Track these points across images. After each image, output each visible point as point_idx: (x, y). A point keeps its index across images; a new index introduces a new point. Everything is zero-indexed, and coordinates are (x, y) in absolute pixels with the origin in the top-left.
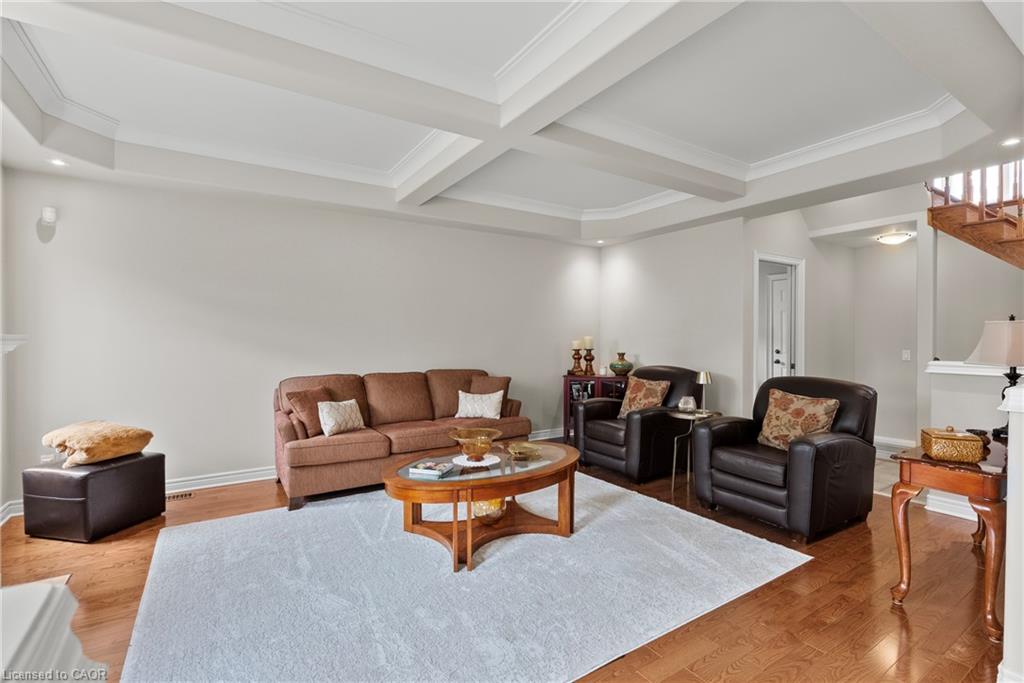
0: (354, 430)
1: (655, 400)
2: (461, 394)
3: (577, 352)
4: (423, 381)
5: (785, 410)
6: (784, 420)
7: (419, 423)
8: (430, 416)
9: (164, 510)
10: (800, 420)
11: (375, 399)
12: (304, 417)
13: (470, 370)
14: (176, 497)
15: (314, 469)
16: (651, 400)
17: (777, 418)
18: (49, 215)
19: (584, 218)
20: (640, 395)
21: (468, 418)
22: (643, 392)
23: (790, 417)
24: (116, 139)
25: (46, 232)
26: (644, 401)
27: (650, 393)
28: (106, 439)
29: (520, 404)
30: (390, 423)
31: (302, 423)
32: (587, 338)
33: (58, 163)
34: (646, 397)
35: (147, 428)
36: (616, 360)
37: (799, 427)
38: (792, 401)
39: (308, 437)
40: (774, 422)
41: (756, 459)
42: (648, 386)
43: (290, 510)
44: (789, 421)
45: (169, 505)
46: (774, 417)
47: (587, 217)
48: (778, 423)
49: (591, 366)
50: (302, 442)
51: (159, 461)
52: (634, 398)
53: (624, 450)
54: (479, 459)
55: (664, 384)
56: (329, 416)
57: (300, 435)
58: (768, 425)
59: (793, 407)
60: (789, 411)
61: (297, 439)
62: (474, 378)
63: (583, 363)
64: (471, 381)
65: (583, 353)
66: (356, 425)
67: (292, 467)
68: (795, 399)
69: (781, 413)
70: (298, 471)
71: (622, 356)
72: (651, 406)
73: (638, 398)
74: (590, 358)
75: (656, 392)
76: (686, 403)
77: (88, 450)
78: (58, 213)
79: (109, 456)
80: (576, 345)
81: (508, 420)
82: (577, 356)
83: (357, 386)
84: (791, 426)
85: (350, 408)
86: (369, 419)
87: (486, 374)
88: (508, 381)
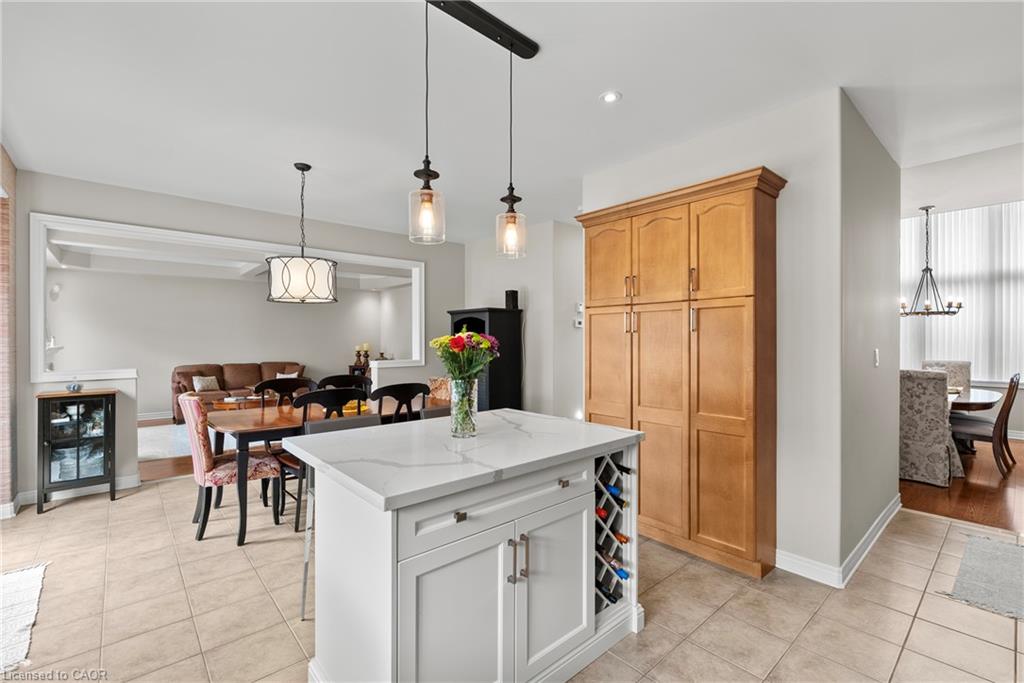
0: (213, 390)
2: (278, 374)
3: (359, 352)
4: (257, 368)
11: (228, 376)
12: (185, 383)
18: (56, 288)
30: (235, 389)
32: (365, 345)
47: (363, 277)
49: (367, 360)
56: (199, 383)
63: (362, 359)
64: (284, 369)
65: (362, 353)
66: (215, 388)
71: (382, 355)
74: (366, 356)
80: (357, 348)
82: (359, 354)
83: (218, 371)
85: (212, 380)
86: (223, 385)
87: (298, 364)
88: (304, 367)
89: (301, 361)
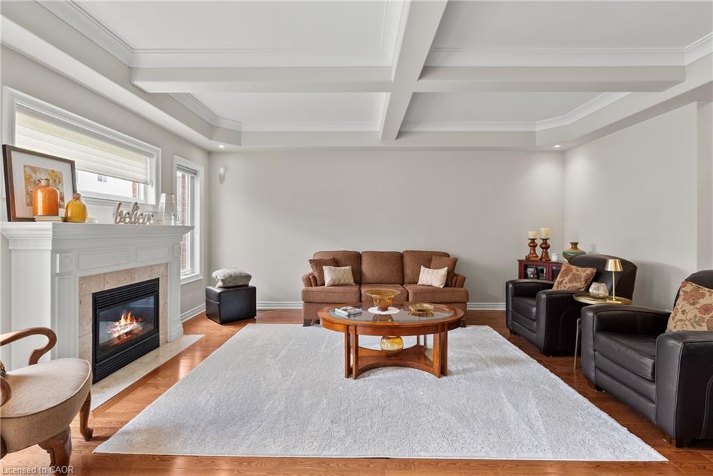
0: (346, 285)
1: (578, 285)
2: (423, 268)
3: (533, 240)
4: (399, 258)
5: (693, 304)
6: (690, 315)
7: (388, 285)
8: (401, 282)
9: (255, 315)
10: (707, 317)
11: (366, 268)
12: (316, 274)
13: (431, 252)
14: (260, 310)
15: (316, 304)
16: (574, 284)
17: (683, 312)
18: (222, 171)
19: (537, 129)
20: (567, 279)
21: (424, 285)
22: (570, 276)
23: (697, 312)
24: (242, 130)
25: (222, 179)
26: (569, 285)
27: (575, 278)
28: (231, 276)
29: (465, 279)
30: (373, 283)
31: (314, 277)
32: (543, 230)
33: (222, 147)
34: (571, 281)
35: (250, 273)
36: (568, 247)
37: (704, 325)
38: (703, 296)
39: (317, 286)
40: (680, 316)
41: (629, 347)
42: (574, 272)
43: (304, 326)
44: (695, 317)
45: (258, 314)
46: (680, 311)
47: (540, 127)
48: (683, 317)
49: (547, 253)
50: (314, 288)
51: (254, 289)
52: (562, 281)
53: (535, 324)
54: (385, 309)
55: (589, 271)
56: (329, 274)
57: (313, 284)
58: (673, 319)
59: (702, 302)
60: (698, 306)
61: (311, 286)
62: (433, 257)
63: (539, 251)
64: (431, 260)
65: (539, 242)
66: (347, 282)
67: (305, 302)
68: (708, 294)
69: (688, 307)
70: (308, 304)
71: (575, 245)
72: (574, 289)
73: (564, 282)
74: (545, 246)
75: (580, 277)
76: (597, 289)
77: (222, 280)
78: (226, 169)
79: (231, 285)
80: (531, 235)
81: (448, 289)
82: (533, 244)
83: (356, 259)
84: (695, 322)
85: (345, 272)
86: (359, 279)
87: (448, 255)
88: (455, 261)
89: (453, 251)
